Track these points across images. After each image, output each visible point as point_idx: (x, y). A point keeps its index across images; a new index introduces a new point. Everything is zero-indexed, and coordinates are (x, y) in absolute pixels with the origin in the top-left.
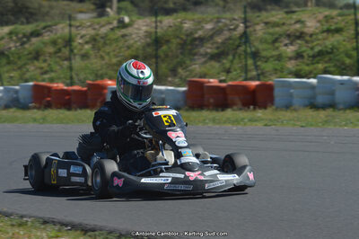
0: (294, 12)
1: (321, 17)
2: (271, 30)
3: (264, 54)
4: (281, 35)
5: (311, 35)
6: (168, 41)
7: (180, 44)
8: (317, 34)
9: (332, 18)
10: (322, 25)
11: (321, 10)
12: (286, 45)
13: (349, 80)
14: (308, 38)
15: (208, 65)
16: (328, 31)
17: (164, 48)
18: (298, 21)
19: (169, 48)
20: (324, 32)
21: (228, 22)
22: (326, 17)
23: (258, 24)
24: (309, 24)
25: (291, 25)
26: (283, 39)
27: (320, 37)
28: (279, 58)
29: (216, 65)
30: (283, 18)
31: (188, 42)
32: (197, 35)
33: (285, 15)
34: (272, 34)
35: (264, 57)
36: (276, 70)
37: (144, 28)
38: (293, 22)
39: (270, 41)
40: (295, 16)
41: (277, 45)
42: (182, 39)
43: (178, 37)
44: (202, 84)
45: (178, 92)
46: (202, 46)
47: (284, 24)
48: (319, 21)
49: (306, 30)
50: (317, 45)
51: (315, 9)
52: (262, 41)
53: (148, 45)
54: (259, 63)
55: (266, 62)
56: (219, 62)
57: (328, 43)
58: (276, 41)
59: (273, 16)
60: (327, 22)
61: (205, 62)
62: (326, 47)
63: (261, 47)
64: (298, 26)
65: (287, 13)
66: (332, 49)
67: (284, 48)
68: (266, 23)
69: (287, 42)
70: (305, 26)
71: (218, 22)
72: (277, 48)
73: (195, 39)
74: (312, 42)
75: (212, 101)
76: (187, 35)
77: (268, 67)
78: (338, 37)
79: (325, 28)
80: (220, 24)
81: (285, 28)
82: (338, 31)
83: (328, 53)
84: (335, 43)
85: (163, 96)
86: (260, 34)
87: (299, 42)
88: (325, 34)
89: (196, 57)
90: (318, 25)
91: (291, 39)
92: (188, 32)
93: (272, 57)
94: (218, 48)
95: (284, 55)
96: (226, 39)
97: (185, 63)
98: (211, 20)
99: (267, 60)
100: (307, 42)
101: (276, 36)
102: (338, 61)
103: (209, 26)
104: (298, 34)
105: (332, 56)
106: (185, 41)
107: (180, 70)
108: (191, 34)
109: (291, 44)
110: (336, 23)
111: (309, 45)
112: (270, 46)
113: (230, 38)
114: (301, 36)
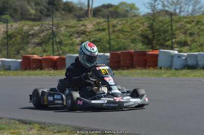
0: (81, 20)
1: (95, 23)
2: (69, 30)
3: (65, 42)
4: (73, 32)
5: (89, 33)
6: (15, 36)
7: (22, 37)
8: (92, 32)
9: (101, 23)
10: (95, 27)
11: (95, 19)
12: (76, 38)
13: (104, 55)
14: (87, 34)
15: (36, 49)
16: (98, 30)
17: (13, 39)
18: (83, 25)
19: (16, 40)
20: (96, 30)
21: (47, 26)
22: (97, 23)
23: (62, 27)
24: (88, 27)
25: (79, 27)
26: (74, 35)
27: (94, 33)
28: (72, 44)
29: (40, 48)
30: (76, 24)
31: (26, 36)
32: (30, 33)
33: (77, 22)
34: (69, 32)
35: (65, 44)
36: (70, 51)
37: (3, 29)
38: (80, 25)
39: (68, 36)
40: (81, 23)
41: (71, 37)
42: (22, 35)
43: (21, 34)
44: (29, 57)
45: (17, 62)
46: (33, 38)
47: (75, 27)
48: (94, 25)
49: (87, 30)
50: (92, 37)
51: (93, 18)
52: (64, 35)
53: (5, 38)
54: (62, 47)
55: (65, 46)
56: (41, 46)
57: (98, 36)
58: (71, 35)
59: (70, 22)
60: (98, 25)
61: (34, 47)
62: (97, 38)
63: (63, 39)
64: (83, 28)
65: (78, 21)
66: (100, 39)
67: (76, 39)
68: (67, 26)
69: (77, 36)
70: (86, 28)
71: (42, 26)
72: (71, 39)
73: (29, 35)
74: (90, 36)
75: (34, 66)
76: (25, 33)
77: (66, 49)
78: (103, 33)
79: (97, 28)
80: (43, 27)
81: (76, 28)
82: (103, 30)
83: (97, 41)
84: (102, 37)
85: (10, 64)
86: (63, 32)
87: (83, 36)
88: (96, 32)
89: (30, 45)
90: (93, 27)
91: (79, 34)
92: (25, 31)
93: (68, 44)
94: (41, 40)
95: (75, 43)
96: (45, 35)
97: (24, 48)
98: (38, 25)
99: (66, 45)
100: (87, 36)
101: (71, 33)
102: (103, 45)
103: (37, 28)
104: (82, 32)
105: (99, 43)
106: (24, 36)
107: (21, 51)
108: (27, 32)
109: (79, 37)
110: (103, 26)
111: (89, 38)
112: (68, 38)
113: (48, 34)
114: (84, 33)
